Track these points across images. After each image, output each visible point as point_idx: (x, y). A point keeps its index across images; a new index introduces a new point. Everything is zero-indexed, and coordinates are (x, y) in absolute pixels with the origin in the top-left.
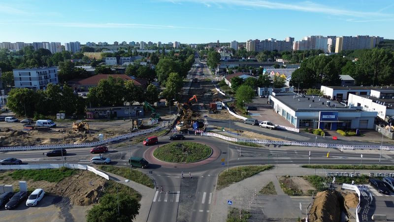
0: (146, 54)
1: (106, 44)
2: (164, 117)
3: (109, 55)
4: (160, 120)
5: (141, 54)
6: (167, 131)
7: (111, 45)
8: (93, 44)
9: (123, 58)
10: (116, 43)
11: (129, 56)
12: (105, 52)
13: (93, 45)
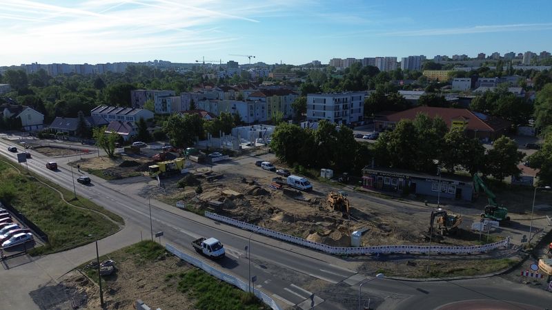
0: (529, 72)
1: (465, 58)
2: (520, 217)
3: (461, 75)
4: (506, 223)
5: (520, 72)
6: (511, 263)
7: (472, 59)
8: (445, 58)
9: (482, 80)
10: (482, 56)
11: (494, 77)
12: (457, 69)
13: (444, 60)
